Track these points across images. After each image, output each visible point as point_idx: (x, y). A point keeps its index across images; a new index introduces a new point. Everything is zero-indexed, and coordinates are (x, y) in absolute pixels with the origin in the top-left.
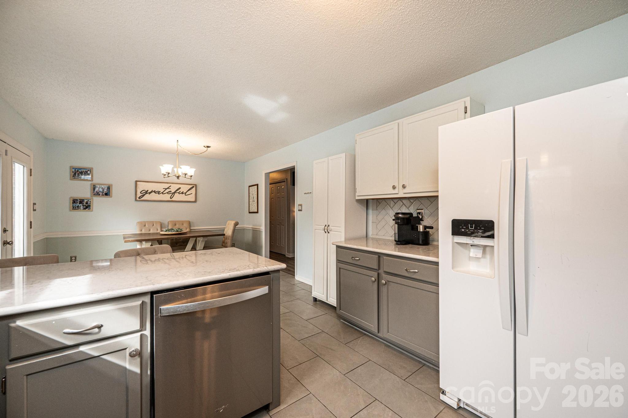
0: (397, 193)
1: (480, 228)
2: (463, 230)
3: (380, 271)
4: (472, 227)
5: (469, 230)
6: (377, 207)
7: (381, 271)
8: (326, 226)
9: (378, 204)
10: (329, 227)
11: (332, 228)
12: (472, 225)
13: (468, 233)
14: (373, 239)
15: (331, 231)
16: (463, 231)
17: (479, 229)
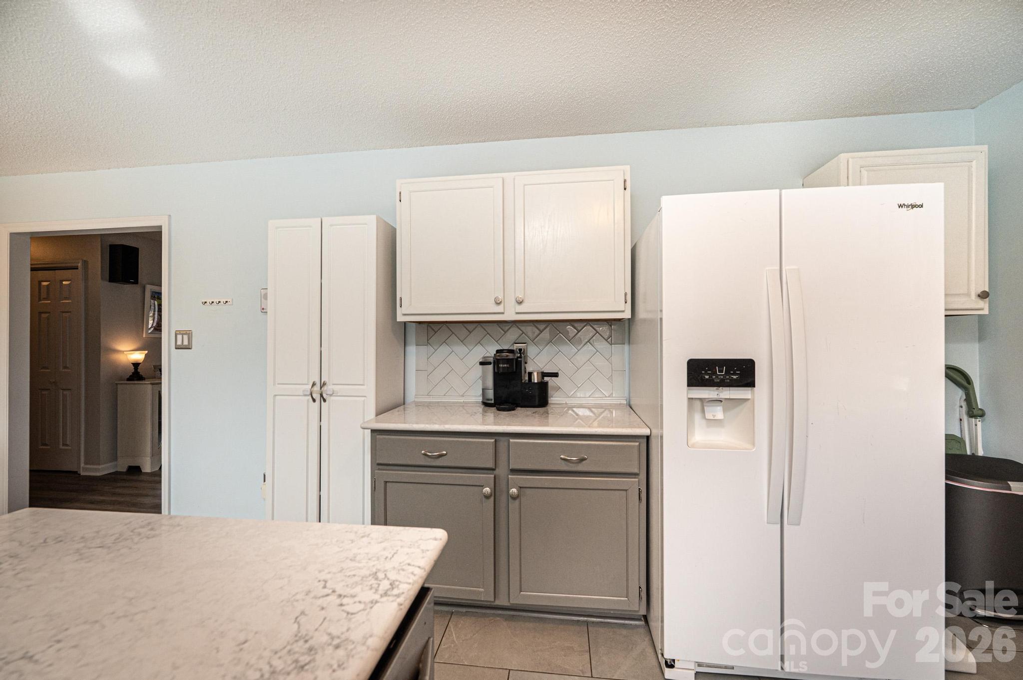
0: (502, 311)
1: (735, 371)
2: (707, 377)
3: (496, 472)
4: (721, 371)
5: (717, 376)
6: (428, 340)
7: (502, 471)
8: (314, 384)
9: (432, 333)
10: (325, 388)
11: (336, 388)
12: (721, 367)
13: (715, 381)
14: (418, 405)
15: (331, 395)
16: (707, 379)
17: (733, 374)
